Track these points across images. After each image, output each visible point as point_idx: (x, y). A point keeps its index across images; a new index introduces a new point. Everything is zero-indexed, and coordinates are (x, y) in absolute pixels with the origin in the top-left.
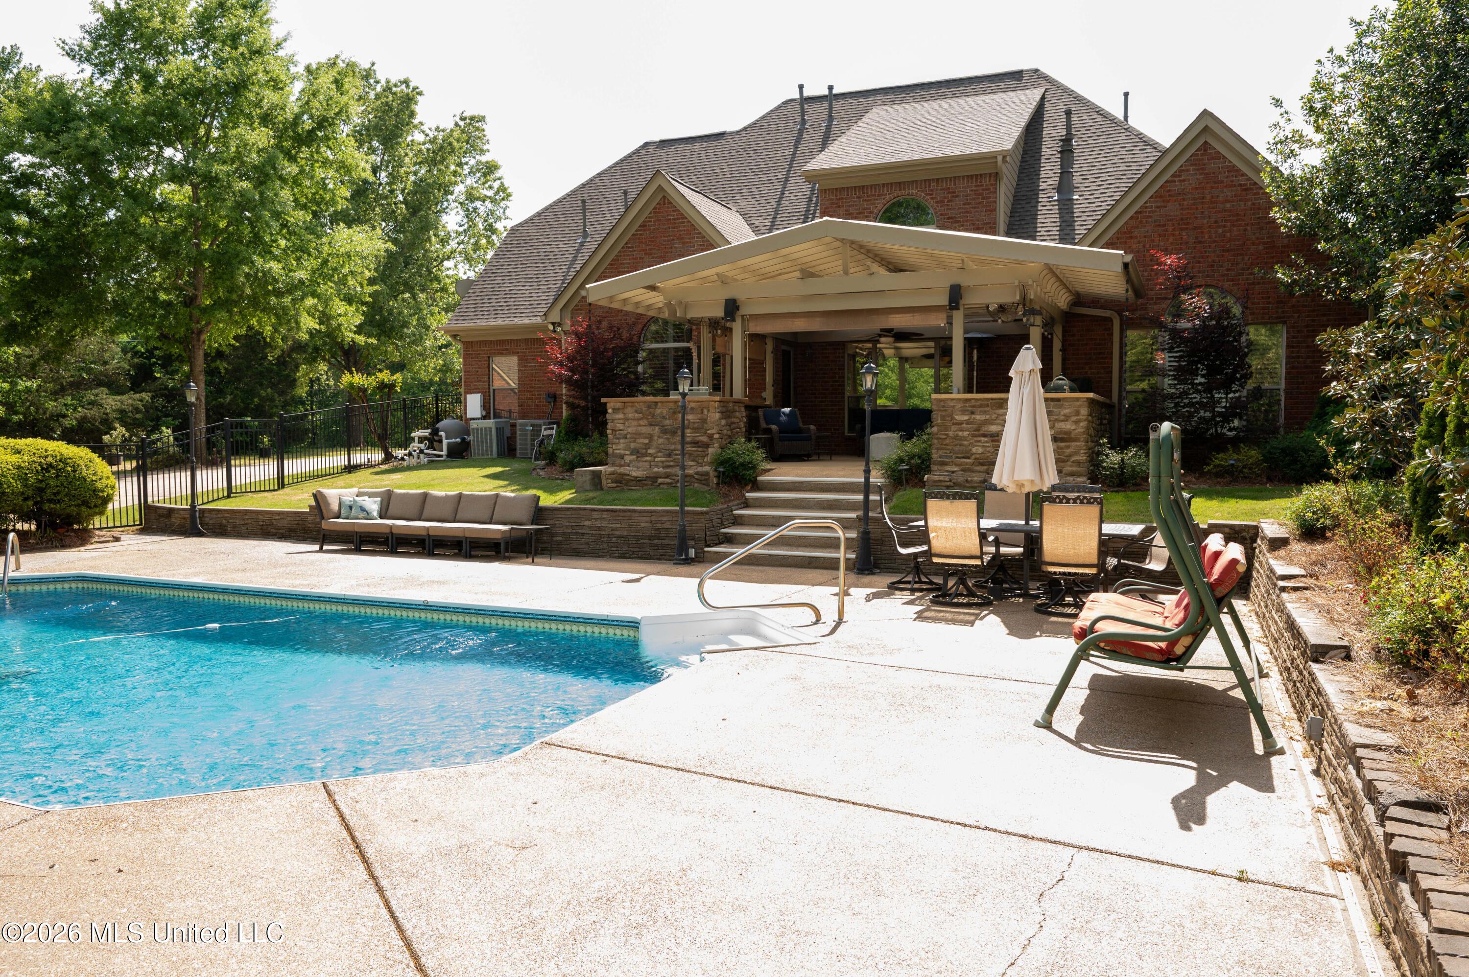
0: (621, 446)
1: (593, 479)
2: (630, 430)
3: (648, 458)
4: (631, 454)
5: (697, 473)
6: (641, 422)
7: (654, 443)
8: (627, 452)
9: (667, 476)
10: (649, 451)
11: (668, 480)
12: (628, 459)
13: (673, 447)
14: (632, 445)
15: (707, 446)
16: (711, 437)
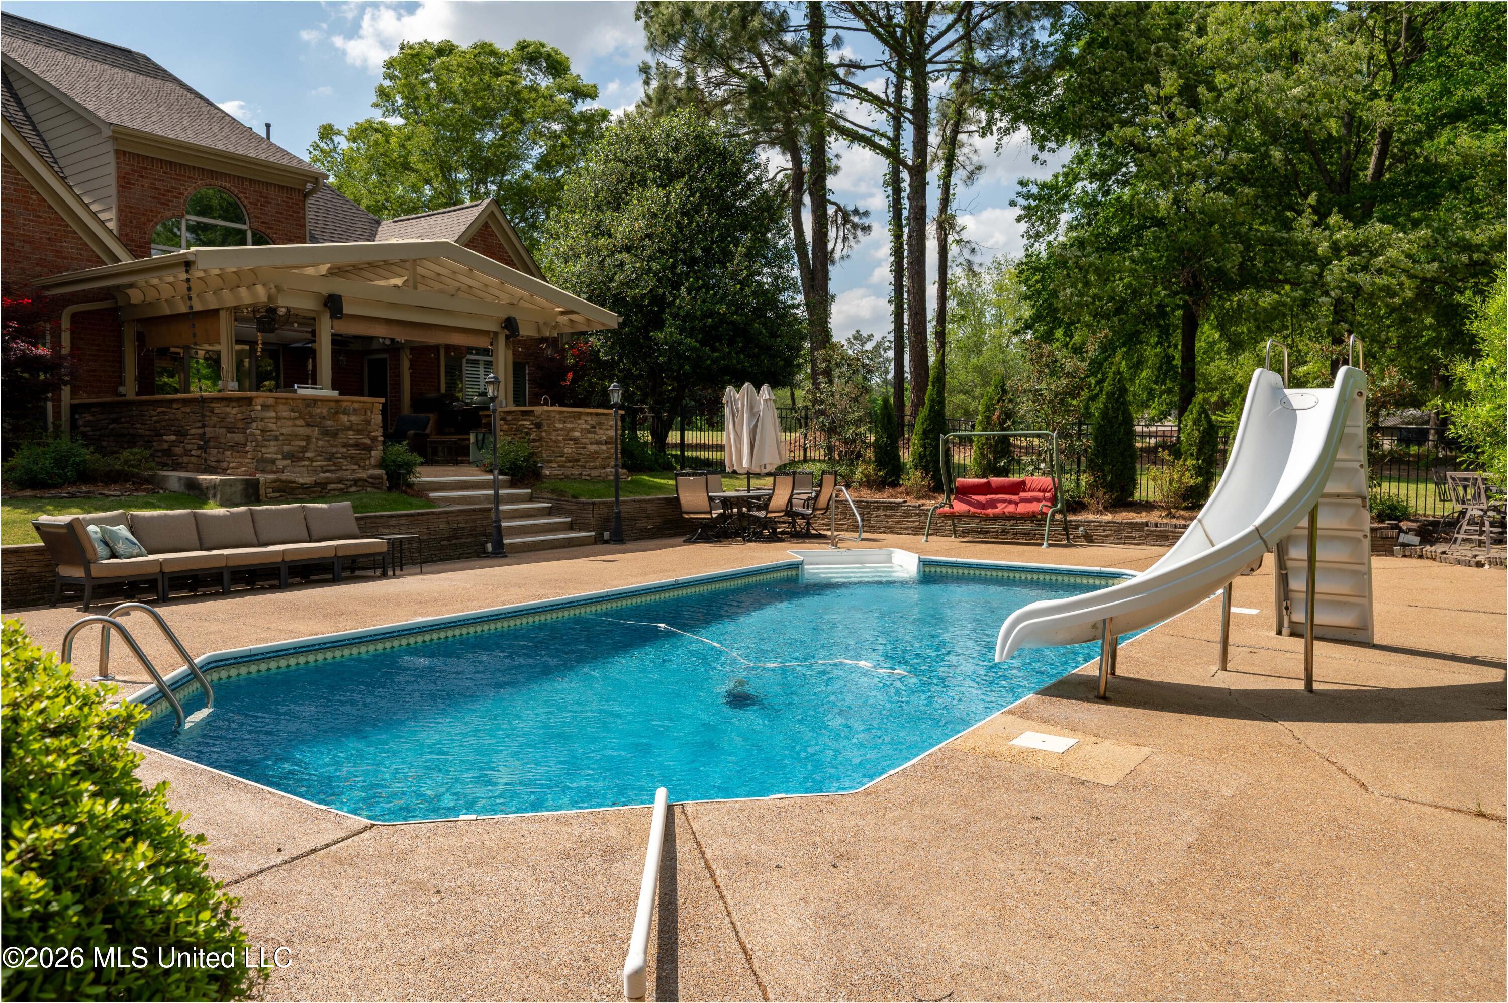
0: (273, 449)
1: (246, 489)
2: (284, 431)
3: (306, 463)
4: (284, 458)
5: (371, 477)
6: (298, 422)
7: (312, 446)
8: (280, 456)
9: (340, 481)
10: (307, 455)
11: (340, 486)
12: (281, 464)
13: (334, 450)
14: (286, 448)
15: (369, 449)
16: (374, 439)
